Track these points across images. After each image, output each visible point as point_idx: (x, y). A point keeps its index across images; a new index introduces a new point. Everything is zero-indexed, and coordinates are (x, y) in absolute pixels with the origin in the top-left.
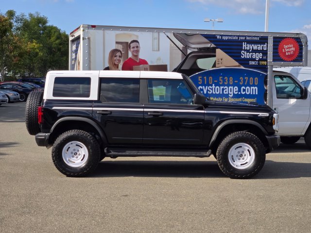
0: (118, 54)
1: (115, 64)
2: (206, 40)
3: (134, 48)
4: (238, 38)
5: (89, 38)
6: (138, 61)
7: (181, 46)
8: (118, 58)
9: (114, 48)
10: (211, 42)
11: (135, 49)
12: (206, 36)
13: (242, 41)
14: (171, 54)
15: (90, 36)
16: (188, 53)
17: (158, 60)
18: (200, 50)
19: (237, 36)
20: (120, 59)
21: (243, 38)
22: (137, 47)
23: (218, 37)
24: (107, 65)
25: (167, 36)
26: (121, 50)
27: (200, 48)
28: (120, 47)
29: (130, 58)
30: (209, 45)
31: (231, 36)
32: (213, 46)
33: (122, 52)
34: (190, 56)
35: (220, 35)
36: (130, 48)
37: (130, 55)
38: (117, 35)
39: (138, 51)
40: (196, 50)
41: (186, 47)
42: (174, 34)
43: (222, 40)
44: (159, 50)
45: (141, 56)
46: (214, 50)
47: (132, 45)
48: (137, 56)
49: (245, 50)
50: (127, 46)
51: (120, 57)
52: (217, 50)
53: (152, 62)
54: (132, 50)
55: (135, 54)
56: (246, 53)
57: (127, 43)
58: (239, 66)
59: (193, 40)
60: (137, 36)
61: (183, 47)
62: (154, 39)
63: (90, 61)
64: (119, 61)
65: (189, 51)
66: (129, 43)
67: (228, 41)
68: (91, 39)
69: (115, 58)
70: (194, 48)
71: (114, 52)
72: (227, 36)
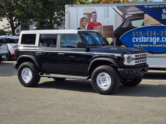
0: (85, 20)
1: (83, 26)
2: (137, 9)
3: (93, 16)
4: (160, 6)
5: (69, 12)
6: (96, 24)
7: (121, 13)
8: (85, 22)
9: (83, 17)
10: (141, 10)
11: (95, 17)
12: (138, 7)
13: (162, 8)
14: (116, 18)
15: (69, 11)
16: (126, 17)
17: (107, 22)
18: (134, 15)
19: (158, 5)
20: (86, 23)
21: (163, 6)
22: (96, 16)
23: (146, 7)
24: (79, 26)
25: (113, 8)
26: (87, 18)
27: (133, 14)
28: (86, 16)
29: (92, 22)
30: (139, 12)
31: (154, 5)
32: (142, 12)
33: (87, 19)
34: (127, 19)
35: (147, 5)
36: (91, 16)
37: (92, 21)
38: (84, 10)
39: (96, 18)
40: (131, 16)
41: (125, 14)
42: (117, 6)
43: (148, 9)
44: (108, 17)
45: (98, 21)
46: (143, 15)
47: (93, 15)
48: (95, 21)
49: (164, 14)
50: (90, 15)
51: (86, 22)
52: (145, 15)
53: (104, 24)
54: (92, 17)
55: (94, 20)
56: (165, 16)
57: (90, 13)
58: (160, 24)
59: (129, 9)
60: (96, 9)
61: (123, 14)
62: (105, 10)
63: (70, 25)
64: (86, 24)
65: (127, 17)
66: (91, 13)
67: (153, 8)
68: (70, 13)
69: (83, 22)
70: (130, 14)
71: (83, 19)
72: (152, 5)
